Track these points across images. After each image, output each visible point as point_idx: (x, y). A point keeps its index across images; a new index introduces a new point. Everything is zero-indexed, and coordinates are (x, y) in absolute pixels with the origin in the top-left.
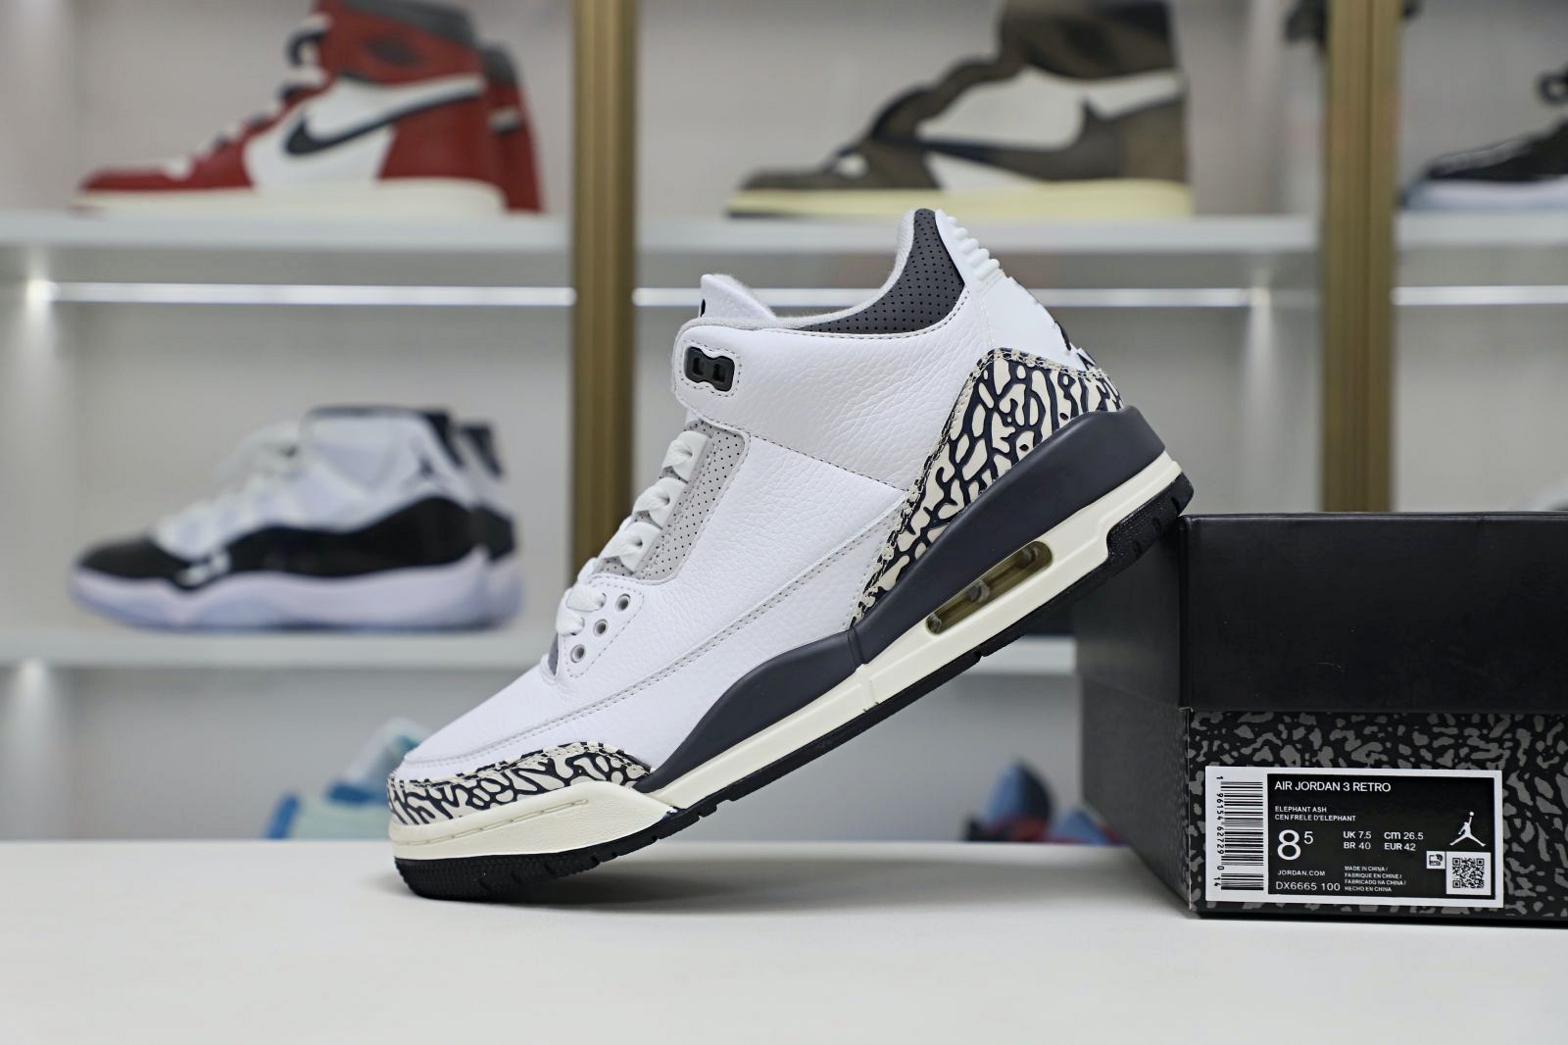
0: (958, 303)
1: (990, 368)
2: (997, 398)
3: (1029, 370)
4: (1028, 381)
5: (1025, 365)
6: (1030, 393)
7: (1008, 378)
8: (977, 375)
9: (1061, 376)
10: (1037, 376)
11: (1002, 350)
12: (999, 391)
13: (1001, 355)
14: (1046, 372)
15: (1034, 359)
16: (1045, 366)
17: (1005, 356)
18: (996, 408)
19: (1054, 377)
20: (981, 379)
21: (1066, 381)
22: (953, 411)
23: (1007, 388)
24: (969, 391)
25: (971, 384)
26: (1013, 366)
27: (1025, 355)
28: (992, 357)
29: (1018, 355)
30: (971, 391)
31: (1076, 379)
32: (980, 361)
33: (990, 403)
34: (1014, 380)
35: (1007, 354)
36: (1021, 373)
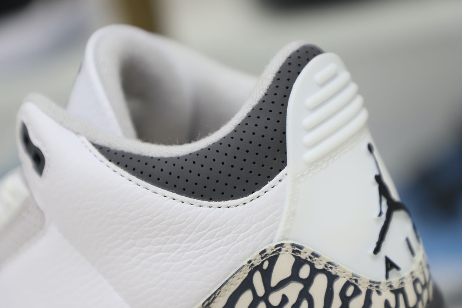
0: (270, 183)
1: (273, 260)
2: (269, 290)
3: (314, 272)
4: (308, 282)
5: (312, 265)
6: (304, 294)
7: (288, 273)
8: (256, 263)
9: (347, 284)
10: (321, 281)
11: (293, 245)
12: (274, 283)
13: (290, 251)
14: (332, 278)
15: (325, 262)
16: (333, 272)
17: (294, 251)
18: (265, 298)
19: (338, 286)
20: (259, 268)
21: (350, 291)
22: (220, 288)
23: (283, 283)
24: (243, 275)
25: (247, 270)
26: (299, 263)
27: (317, 256)
28: (280, 250)
29: (309, 254)
30: (246, 275)
31: (364, 291)
32: (264, 251)
33: (261, 291)
34: (294, 277)
35: (297, 249)
36: (305, 272)
